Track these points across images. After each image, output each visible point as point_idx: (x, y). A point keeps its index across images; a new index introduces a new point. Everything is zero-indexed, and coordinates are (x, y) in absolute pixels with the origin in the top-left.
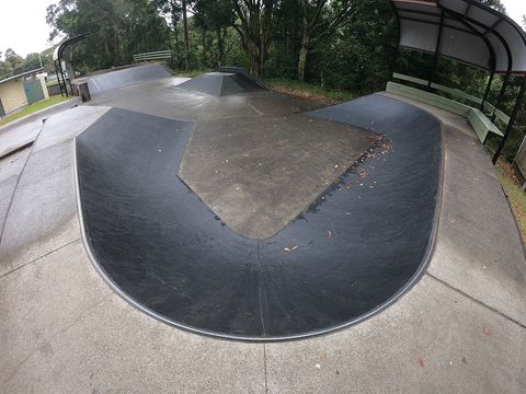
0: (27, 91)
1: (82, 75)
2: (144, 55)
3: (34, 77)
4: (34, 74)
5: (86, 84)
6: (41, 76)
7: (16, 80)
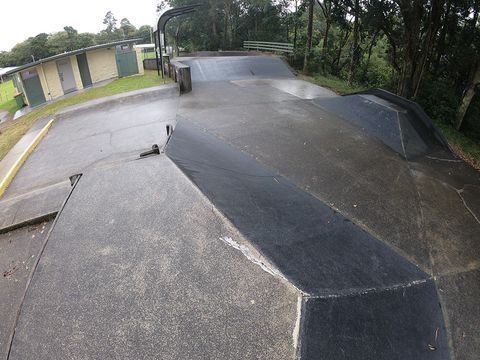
0: (118, 61)
1: (187, 53)
2: (258, 44)
3: (131, 47)
4: (131, 44)
5: (188, 69)
6: (138, 48)
7: (109, 48)
